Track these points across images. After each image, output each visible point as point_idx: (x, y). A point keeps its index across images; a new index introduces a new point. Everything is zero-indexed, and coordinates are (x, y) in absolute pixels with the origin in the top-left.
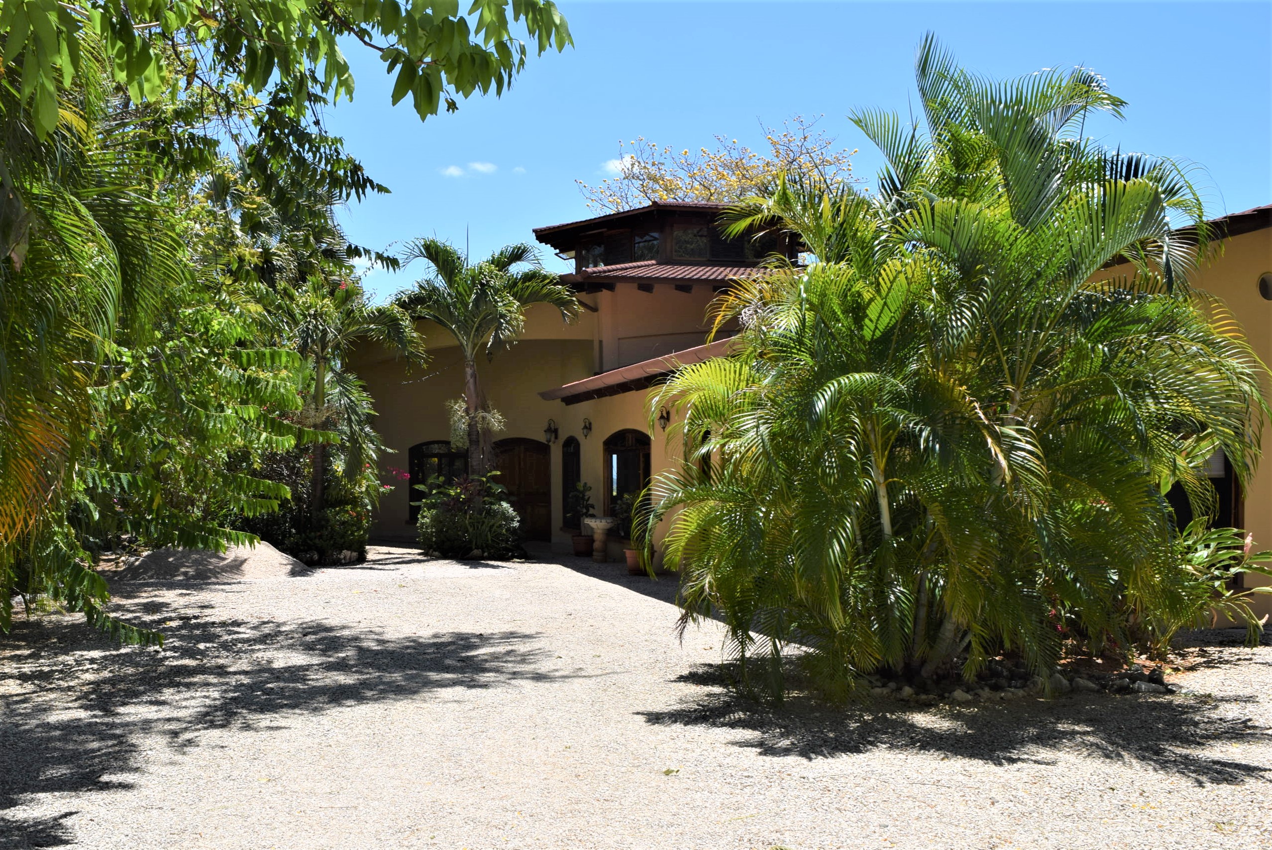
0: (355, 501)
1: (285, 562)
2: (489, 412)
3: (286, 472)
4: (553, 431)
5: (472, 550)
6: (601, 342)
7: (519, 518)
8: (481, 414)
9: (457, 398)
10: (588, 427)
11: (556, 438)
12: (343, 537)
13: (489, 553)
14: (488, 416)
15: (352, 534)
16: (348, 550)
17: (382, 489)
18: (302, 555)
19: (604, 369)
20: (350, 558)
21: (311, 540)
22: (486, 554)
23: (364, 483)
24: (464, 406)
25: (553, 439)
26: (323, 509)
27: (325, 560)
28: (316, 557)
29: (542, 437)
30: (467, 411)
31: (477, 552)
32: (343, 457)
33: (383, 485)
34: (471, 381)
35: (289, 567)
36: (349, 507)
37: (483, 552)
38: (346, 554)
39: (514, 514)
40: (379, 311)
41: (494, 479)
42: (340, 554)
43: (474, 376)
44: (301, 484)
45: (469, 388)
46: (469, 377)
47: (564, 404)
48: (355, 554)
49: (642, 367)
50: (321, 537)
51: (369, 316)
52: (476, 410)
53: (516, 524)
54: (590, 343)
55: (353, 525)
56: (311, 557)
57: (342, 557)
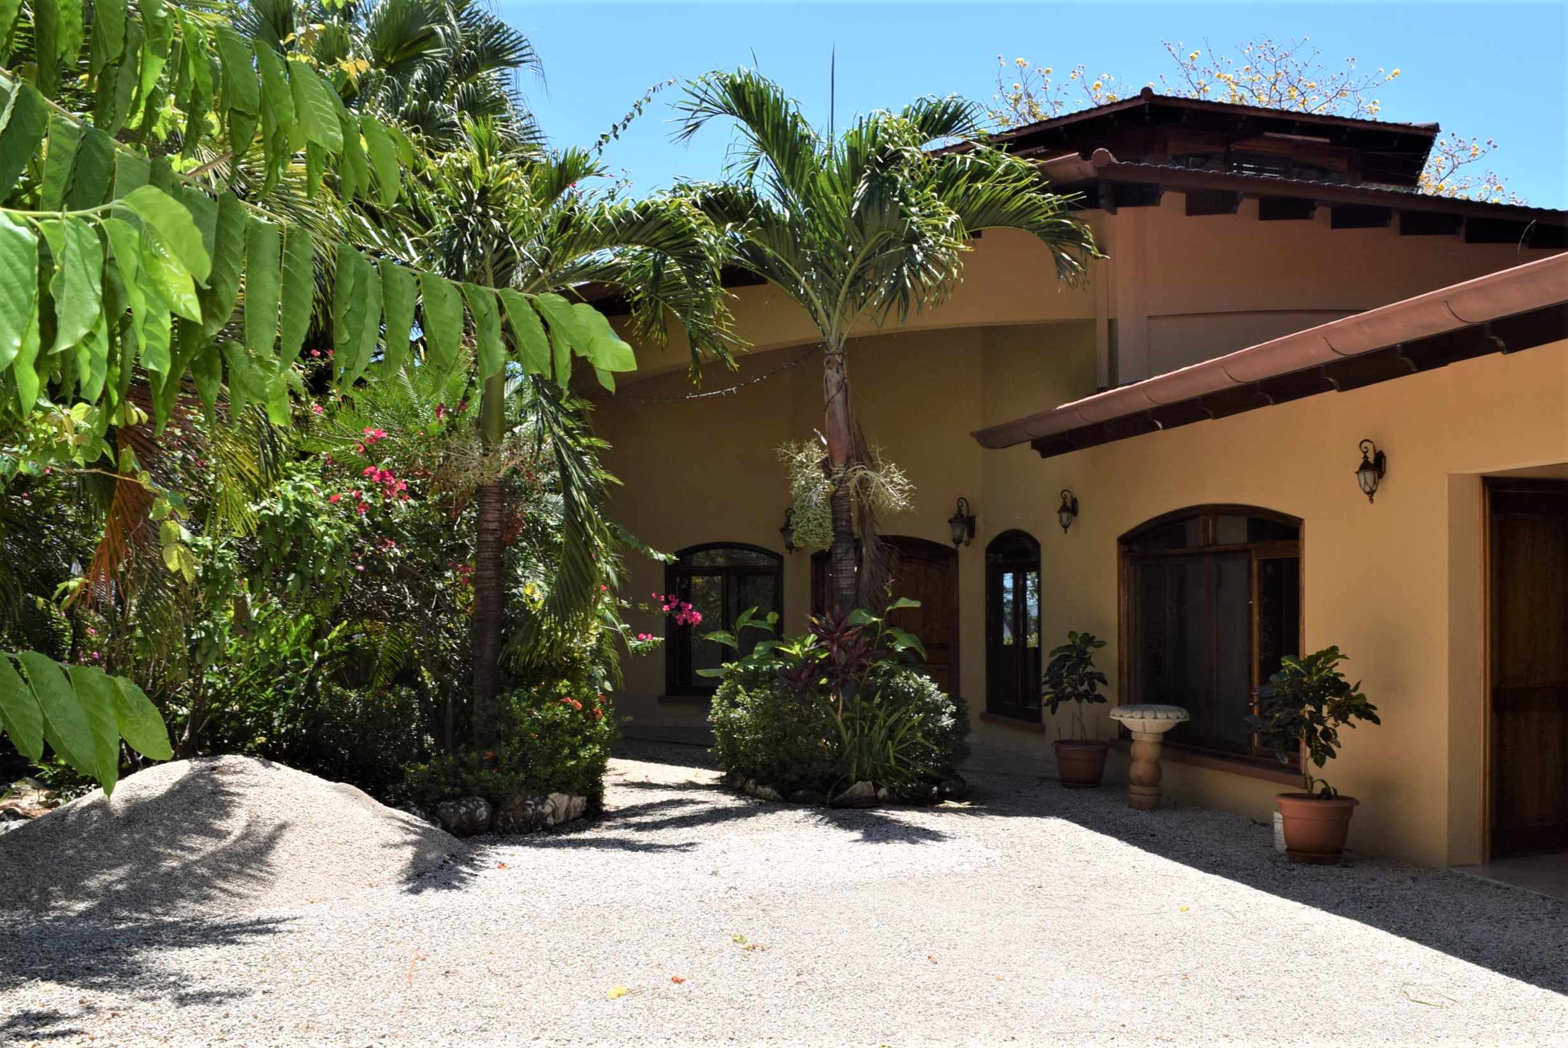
0: (572, 669)
1: (398, 838)
2: (875, 468)
3: (410, 602)
4: (965, 522)
5: (848, 783)
6: (1112, 323)
7: (953, 708)
8: (860, 473)
9: (802, 438)
10: (1070, 508)
11: (972, 534)
12: (550, 760)
13: (891, 791)
14: (877, 478)
15: (574, 754)
16: (559, 790)
17: (633, 643)
18: (447, 809)
19: (1121, 380)
20: (568, 811)
21: (470, 771)
22: (883, 792)
23: (595, 628)
24: (817, 455)
25: (965, 537)
26: (502, 691)
27: (506, 820)
28: (483, 812)
29: (942, 535)
30: (826, 466)
31: (861, 788)
32: (541, 567)
33: (636, 632)
34: (839, 397)
35: (408, 853)
36: (563, 686)
37: (877, 787)
38: (558, 802)
39: (940, 697)
40: (644, 210)
41: (897, 619)
42: (543, 802)
43: (843, 386)
44: (449, 630)
45: (833, 415)
46: (833, 391)
47: (1036, 454)
48: (579, 801)
49: (1447, 300)
50: (494, 763)
51: (618, 223)
52: (848, 463)
53: (947, 721)
54: (1088, 325)
55: (574, 733)
56: (471, 814)
57: (548, 809)
